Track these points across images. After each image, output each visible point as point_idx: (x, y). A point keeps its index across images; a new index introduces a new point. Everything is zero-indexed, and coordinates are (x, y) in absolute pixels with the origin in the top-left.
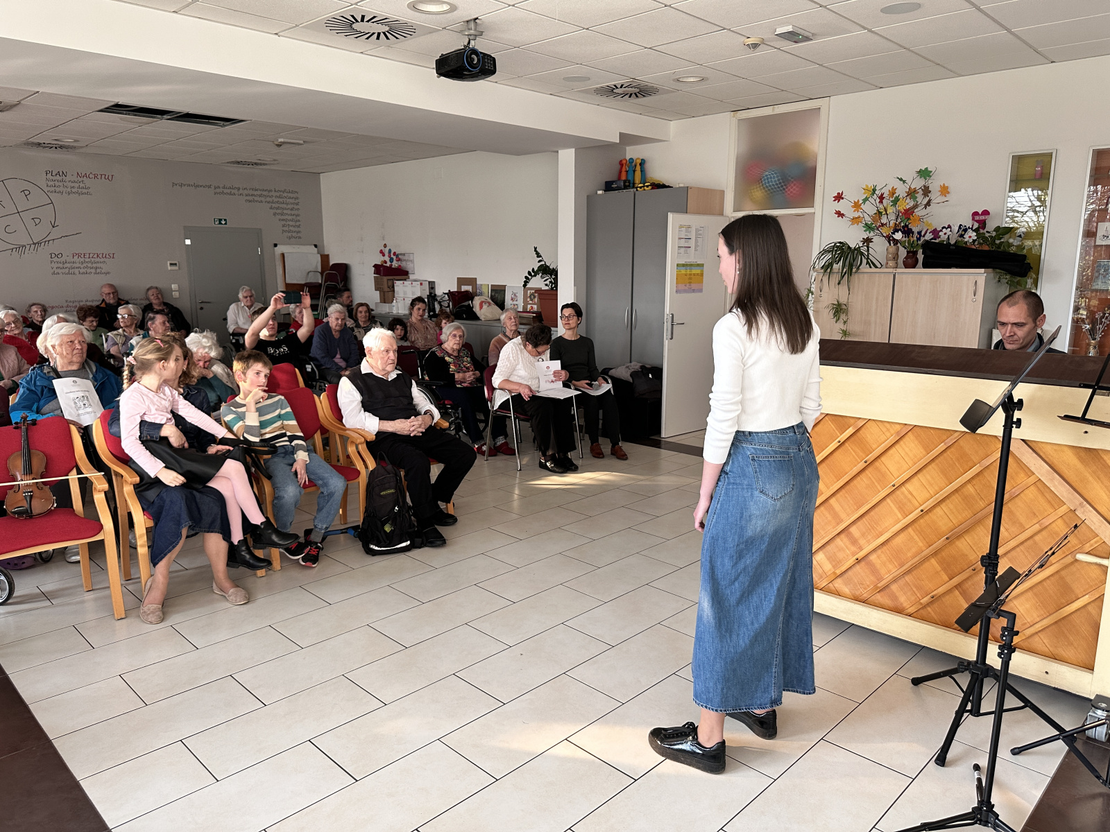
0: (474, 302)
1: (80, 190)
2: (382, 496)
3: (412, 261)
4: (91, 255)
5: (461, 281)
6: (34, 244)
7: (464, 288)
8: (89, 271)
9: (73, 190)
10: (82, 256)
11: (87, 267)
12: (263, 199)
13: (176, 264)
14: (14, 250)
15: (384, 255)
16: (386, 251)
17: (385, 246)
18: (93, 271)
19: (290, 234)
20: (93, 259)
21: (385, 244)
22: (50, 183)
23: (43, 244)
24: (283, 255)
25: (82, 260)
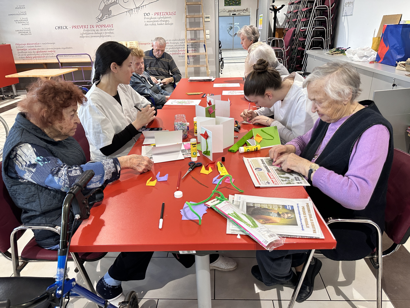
4: (164, 13)
6: (137, 8)
8: (162, 23)
10: (159, 14)
11: (161, 21)
13: (209, 17)
14: (128, 12)
20: (165, 16)
23: (141, 8)
25: (159, 16)
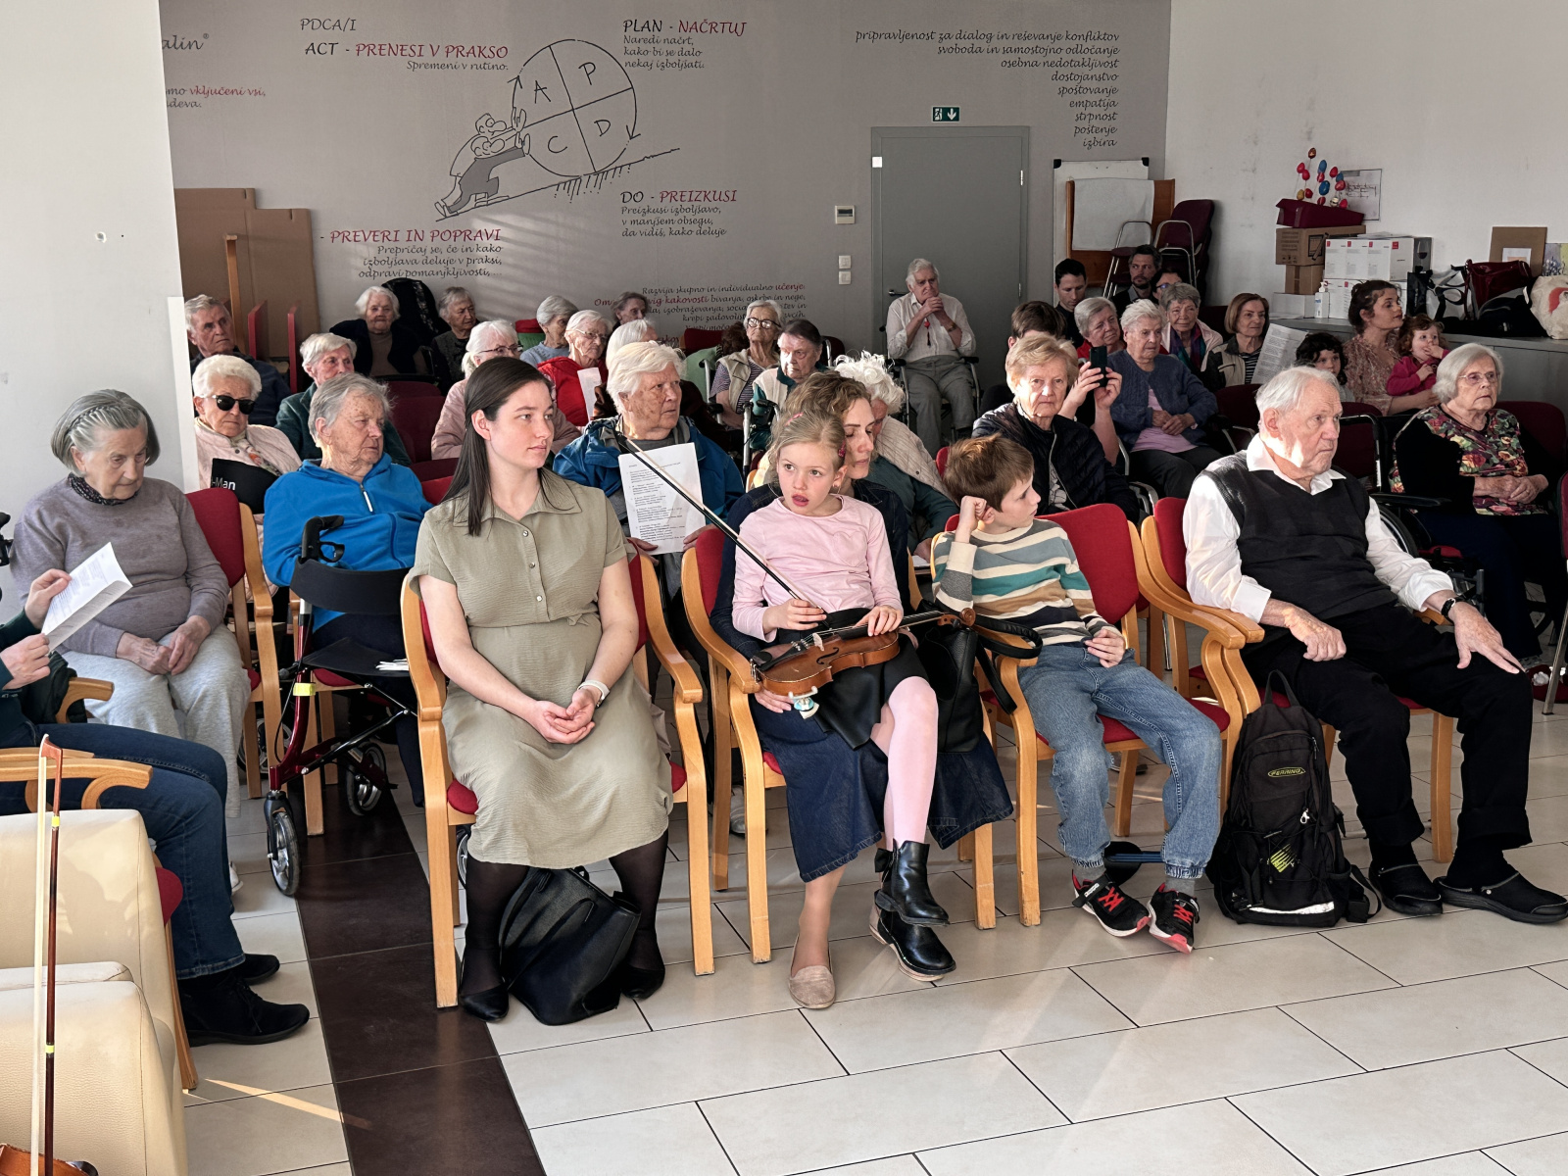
0: (1534, 291)
1: (682, 58)
2: (1270, 781)
3: (1376, 189)
4: (694, 195)
5: (1503, 237)
6: (596, 173)
7: (1510, 255)
8: (688, 227)
9: (672, 59)
10: (678, 198)
11: (684, 221)
12: (1039, 58)
13: (850, 211)
14: (562, 186)
15: (1307, 177)
16: (1314, 167)
17: (1313, 154)
18: (695, 228)
19: (1090, 137)
20: (696, 204)
21: (1313, 150)
22: (632, 47)
23: (611, 173)
24: (1072, 185)
25: (677, 205)
